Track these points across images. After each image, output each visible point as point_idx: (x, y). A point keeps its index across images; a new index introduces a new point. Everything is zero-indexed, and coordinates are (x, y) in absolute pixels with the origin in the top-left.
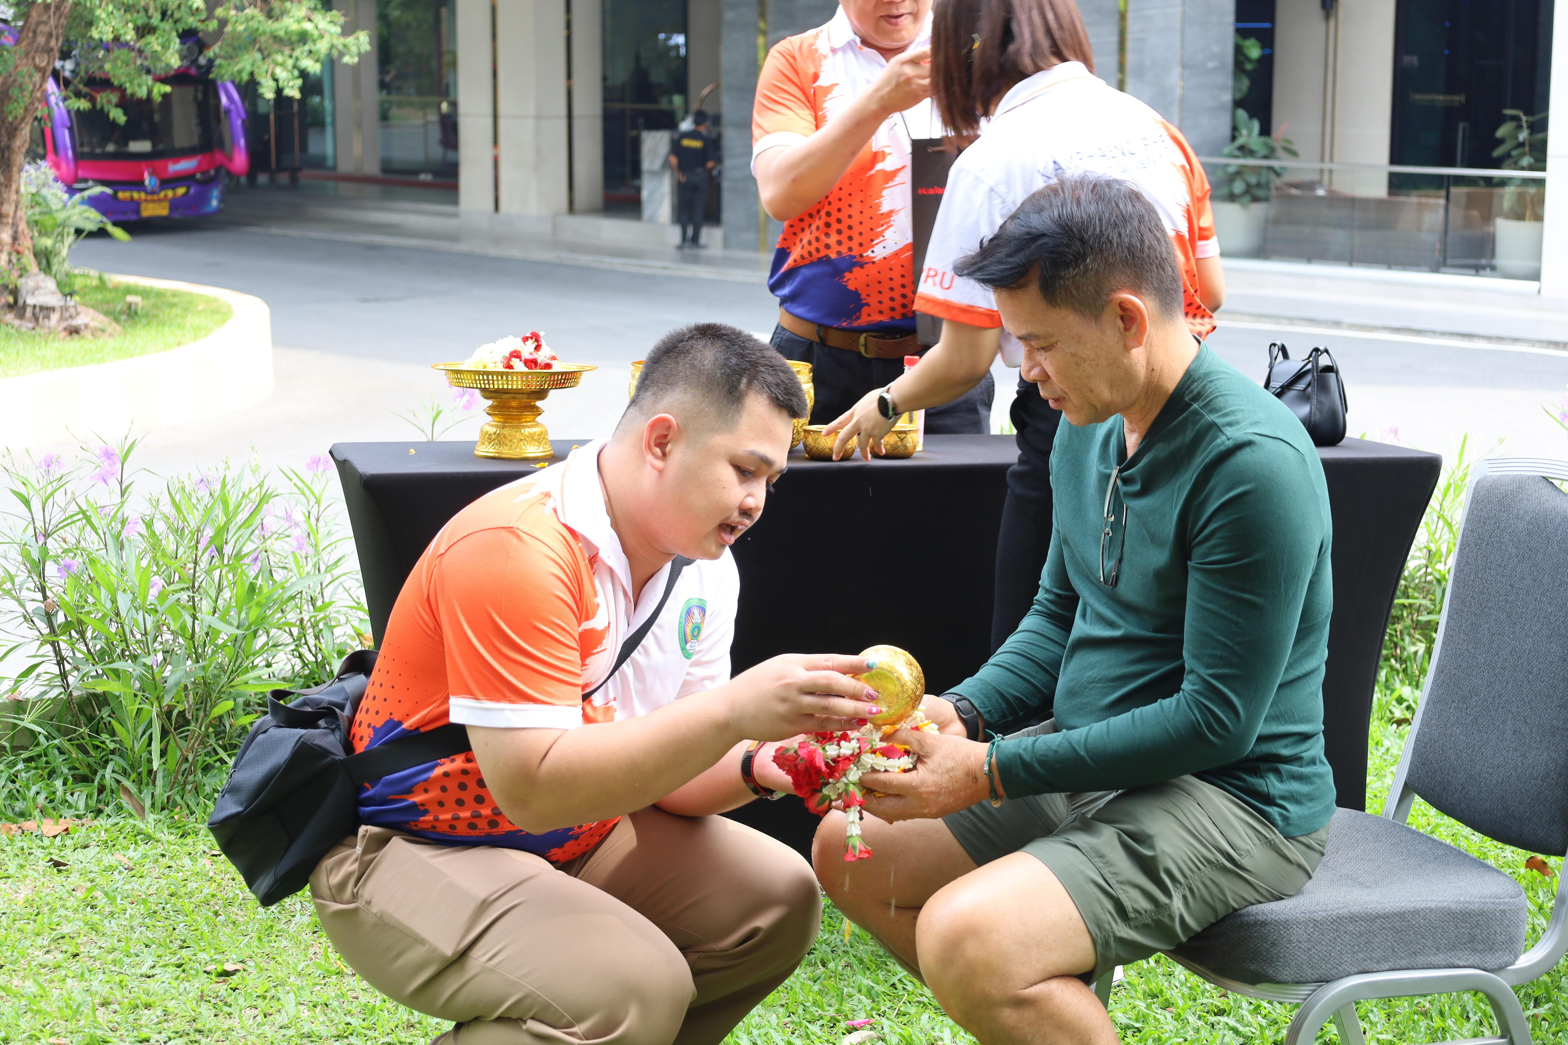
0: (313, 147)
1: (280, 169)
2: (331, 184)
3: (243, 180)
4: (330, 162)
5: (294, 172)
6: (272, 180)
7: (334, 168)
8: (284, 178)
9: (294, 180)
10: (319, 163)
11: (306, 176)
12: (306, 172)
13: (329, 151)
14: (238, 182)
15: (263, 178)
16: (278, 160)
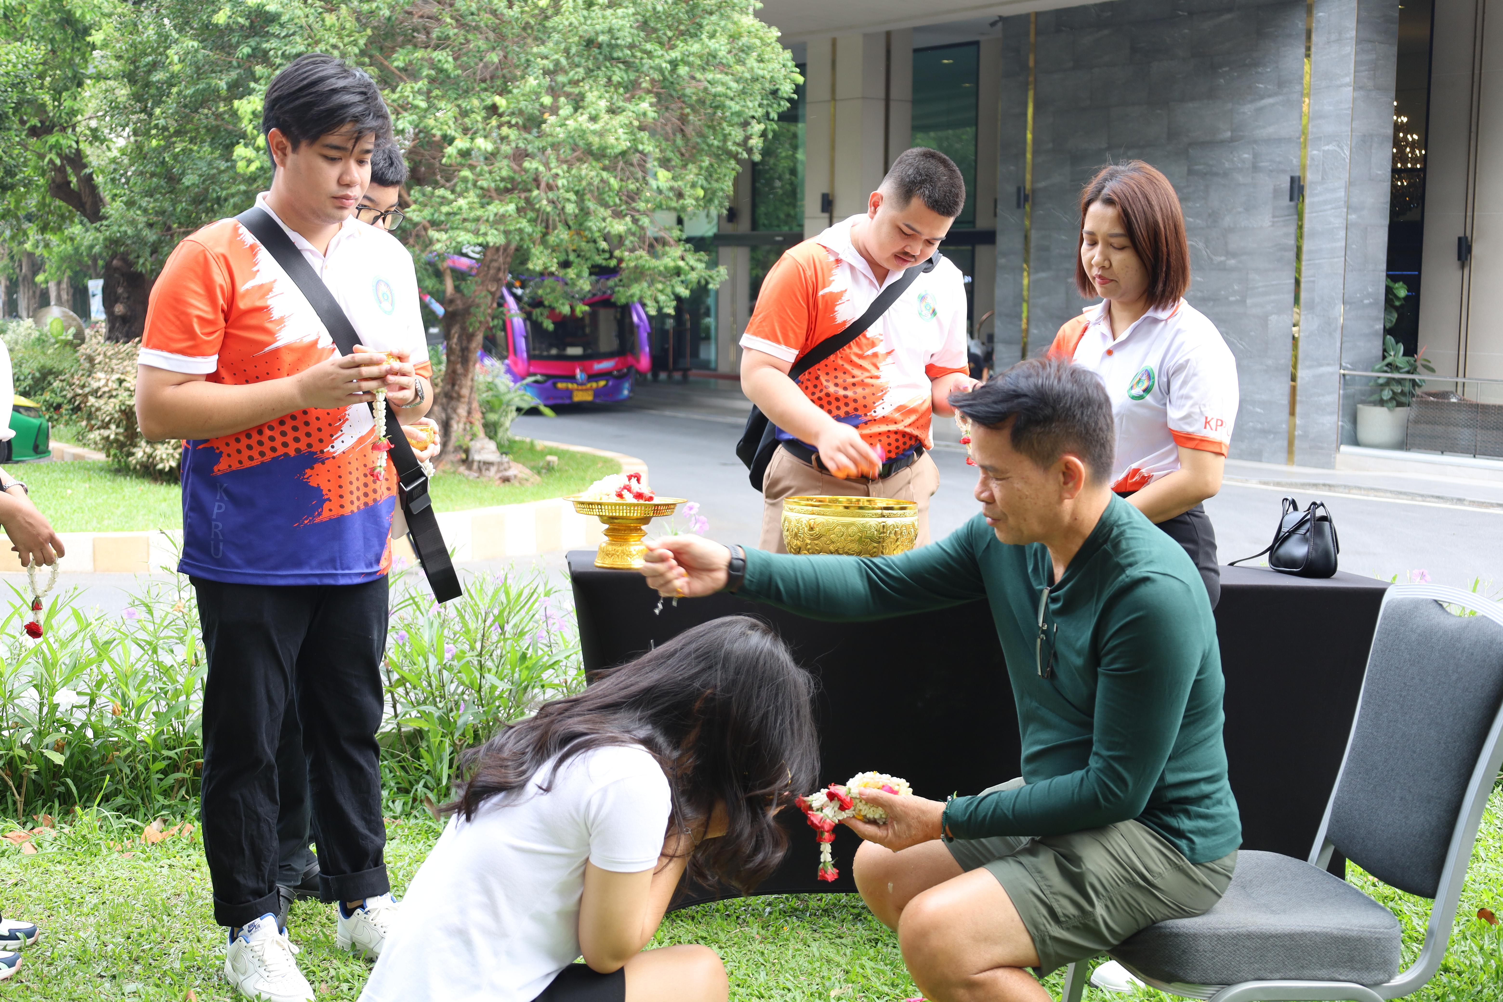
0: (703, 355)
1: (676, 369)
2: (713, 380)
3: (649, 376)
4: (713, 365)
5: (685, 371)
6: (670, 377)
7: (716, 369)
8: (677, 376)
9: (685, 377)
10: (705, 365)
11: (694, 374)
12: (694, 371)
13: (713, 357)
14: (645, 379)
15: (663, 376)
16: (675, 363)
